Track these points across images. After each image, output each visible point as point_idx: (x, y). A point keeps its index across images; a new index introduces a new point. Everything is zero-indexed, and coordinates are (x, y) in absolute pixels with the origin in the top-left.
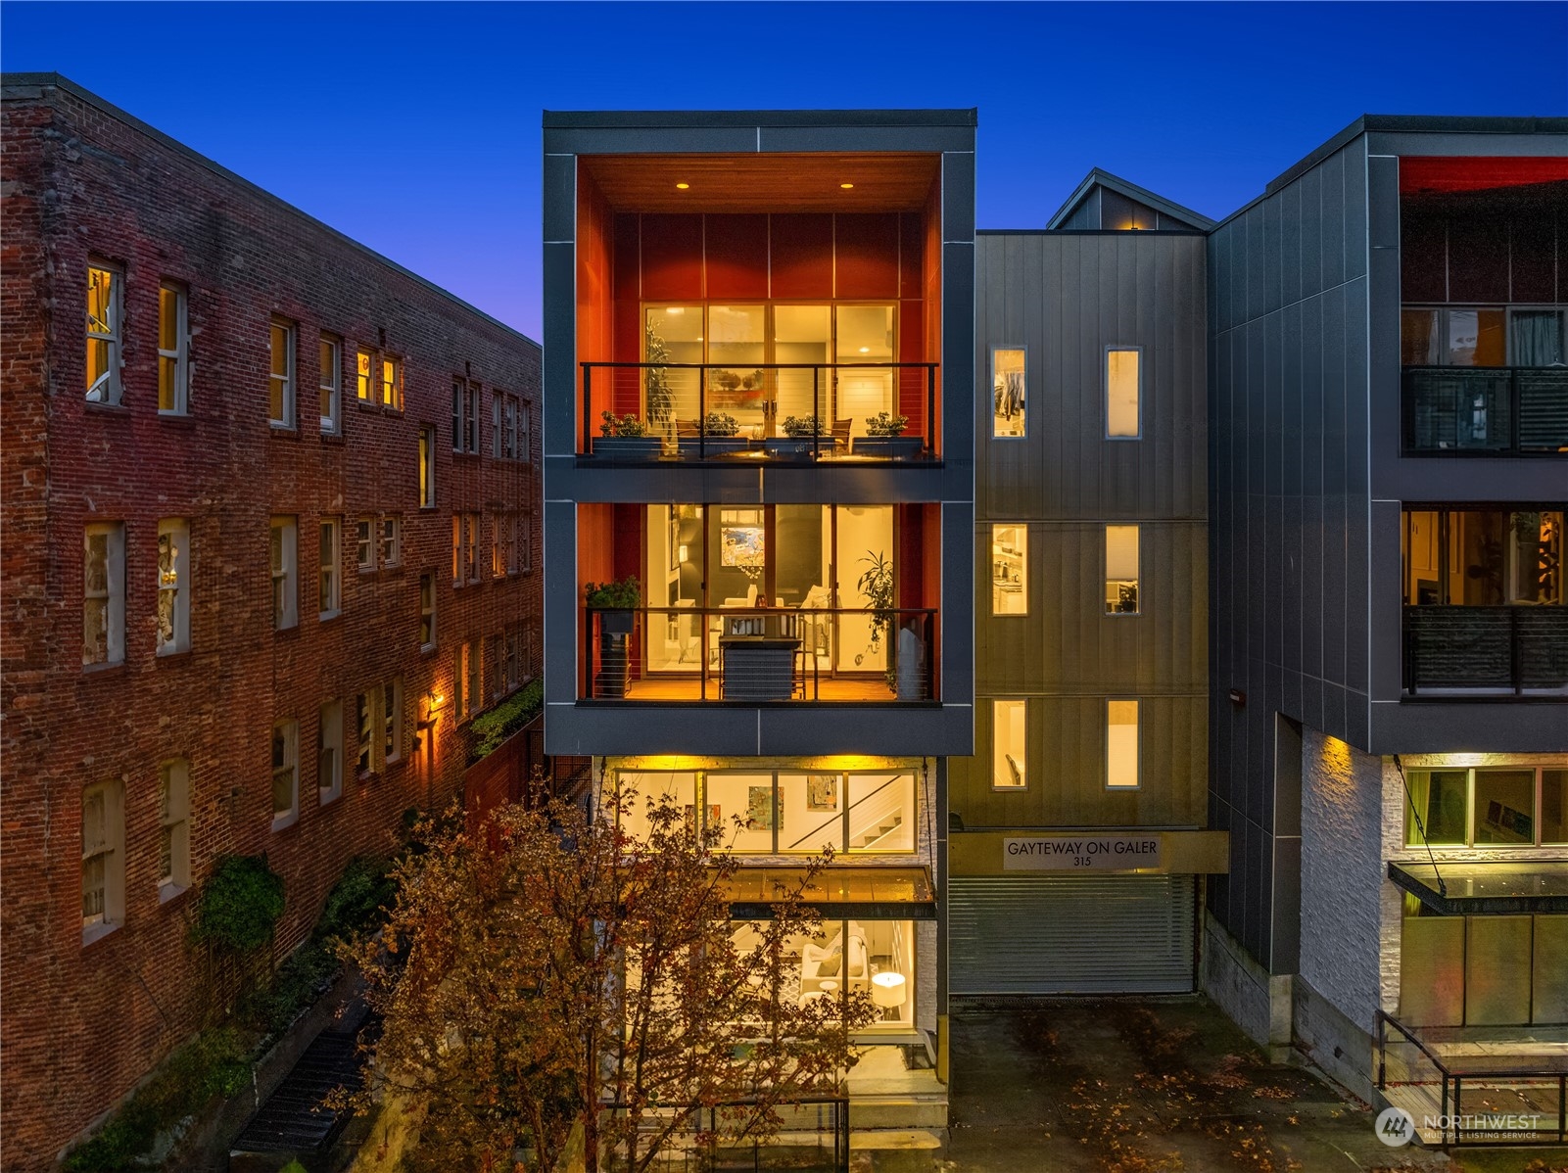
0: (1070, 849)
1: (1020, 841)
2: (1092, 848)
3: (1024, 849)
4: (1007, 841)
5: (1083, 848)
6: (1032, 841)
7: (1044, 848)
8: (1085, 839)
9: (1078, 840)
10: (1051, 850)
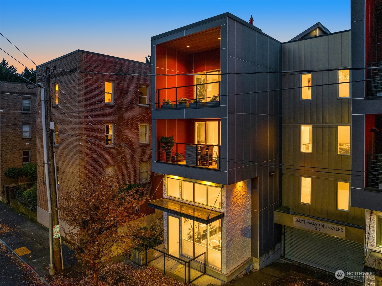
0: (314, 224)
1: (298, 218)
2: (321, 225)
3: (299, 221)
4: (294, 218)
5: (318, 225)
6: (302, 219)
7: (306, 222)
8: (319, 222)
9: (317, 222)
10: (308, 223)
